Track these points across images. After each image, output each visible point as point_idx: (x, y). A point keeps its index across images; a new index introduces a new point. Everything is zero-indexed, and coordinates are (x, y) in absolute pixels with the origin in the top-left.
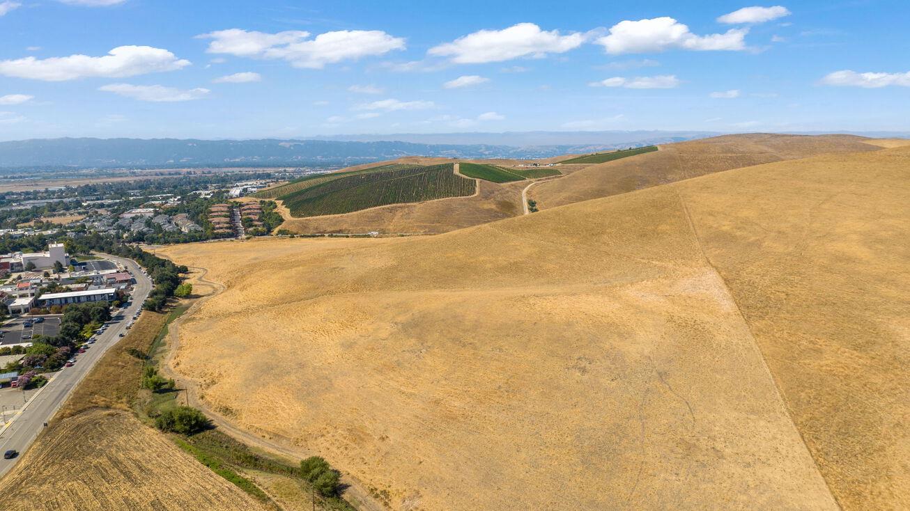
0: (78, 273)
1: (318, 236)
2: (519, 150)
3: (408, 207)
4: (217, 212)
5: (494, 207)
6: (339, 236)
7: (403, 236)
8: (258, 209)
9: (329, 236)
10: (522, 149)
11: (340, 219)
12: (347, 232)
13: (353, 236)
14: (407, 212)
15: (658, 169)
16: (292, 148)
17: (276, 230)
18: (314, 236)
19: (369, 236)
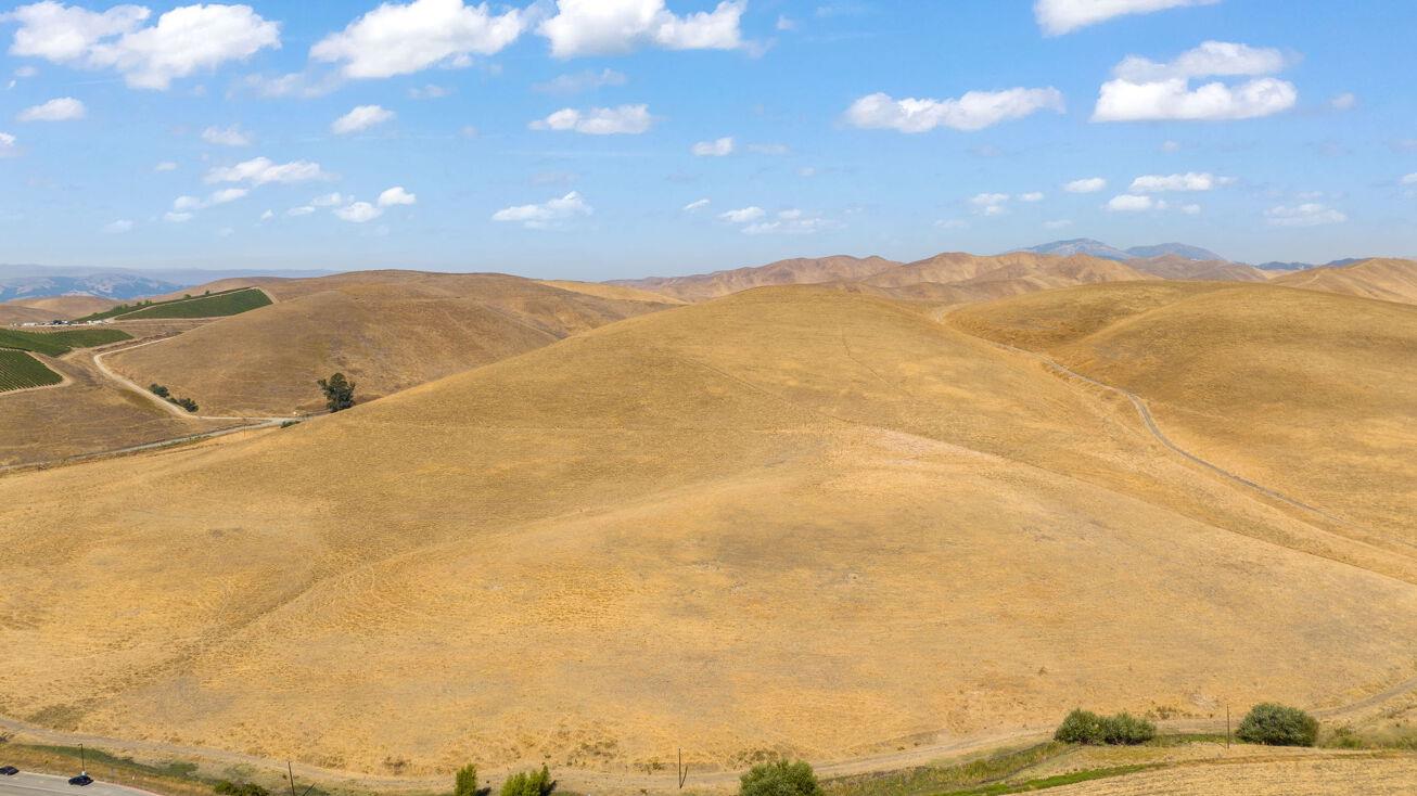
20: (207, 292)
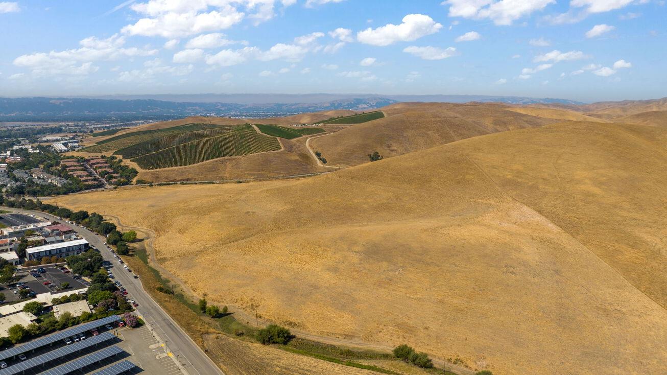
0: (19, 227)
1: (172, 184)
2: (247, 107)
3: (234, 159)
4: (71, 166)
5: (298, 158)
6: (188, 184)
7: (240, 182)
8: (104, 163)
9: (181, 183)
10: (249, 106)
11: (184, 170)
12: (193, 180)
13: (201, 183)
14: (235, 163)
15: (397, 129)
16: (62, 105)
17: (134, 180)
18: (169, 184)
19: (213, 183)
20: (364, 113)
